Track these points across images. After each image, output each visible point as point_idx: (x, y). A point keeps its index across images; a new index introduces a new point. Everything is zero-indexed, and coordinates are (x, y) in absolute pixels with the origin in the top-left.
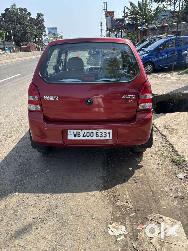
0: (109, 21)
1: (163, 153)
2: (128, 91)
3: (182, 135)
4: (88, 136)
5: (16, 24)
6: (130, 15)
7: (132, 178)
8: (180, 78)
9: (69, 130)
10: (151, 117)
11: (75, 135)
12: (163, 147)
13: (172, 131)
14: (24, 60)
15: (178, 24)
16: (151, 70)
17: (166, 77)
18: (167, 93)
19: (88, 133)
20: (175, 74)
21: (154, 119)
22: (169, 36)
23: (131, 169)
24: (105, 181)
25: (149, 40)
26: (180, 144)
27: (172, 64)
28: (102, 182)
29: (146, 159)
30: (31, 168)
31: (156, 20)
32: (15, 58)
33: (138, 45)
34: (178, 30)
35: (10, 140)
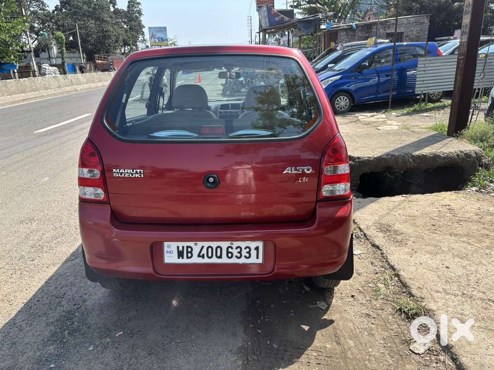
0: (264, 14)
1: (377, 290)
2: (299, 156)
3: (416, 246)
4: (210, 255)
5: (89, 21)
6: (304, 5)
7: (308, 352)
8: (405, 124)
9: (166, 244)
10: (348, 214)
11: (180, 254)
12: (377, 275)
13: (394, 236)
14: (99, 87)
15: (397, 20)
16: (346, 108)
17: (376, 120)
18: (381, 156)
19: (210, 249)
20: (395, 114)
21: (355, 211)
22: (381, 43)
23: (306, 328)
24: (248, 359)
25: (340, 50)
26: (413, 269)
27: (388, 96)
28: (241, 363)
29: (341, 304)
30: (83, 326)
31: (354, 13)
32: (82, 83)
33: (319, 59)
34: (398, 31)
35: (46, 258)
